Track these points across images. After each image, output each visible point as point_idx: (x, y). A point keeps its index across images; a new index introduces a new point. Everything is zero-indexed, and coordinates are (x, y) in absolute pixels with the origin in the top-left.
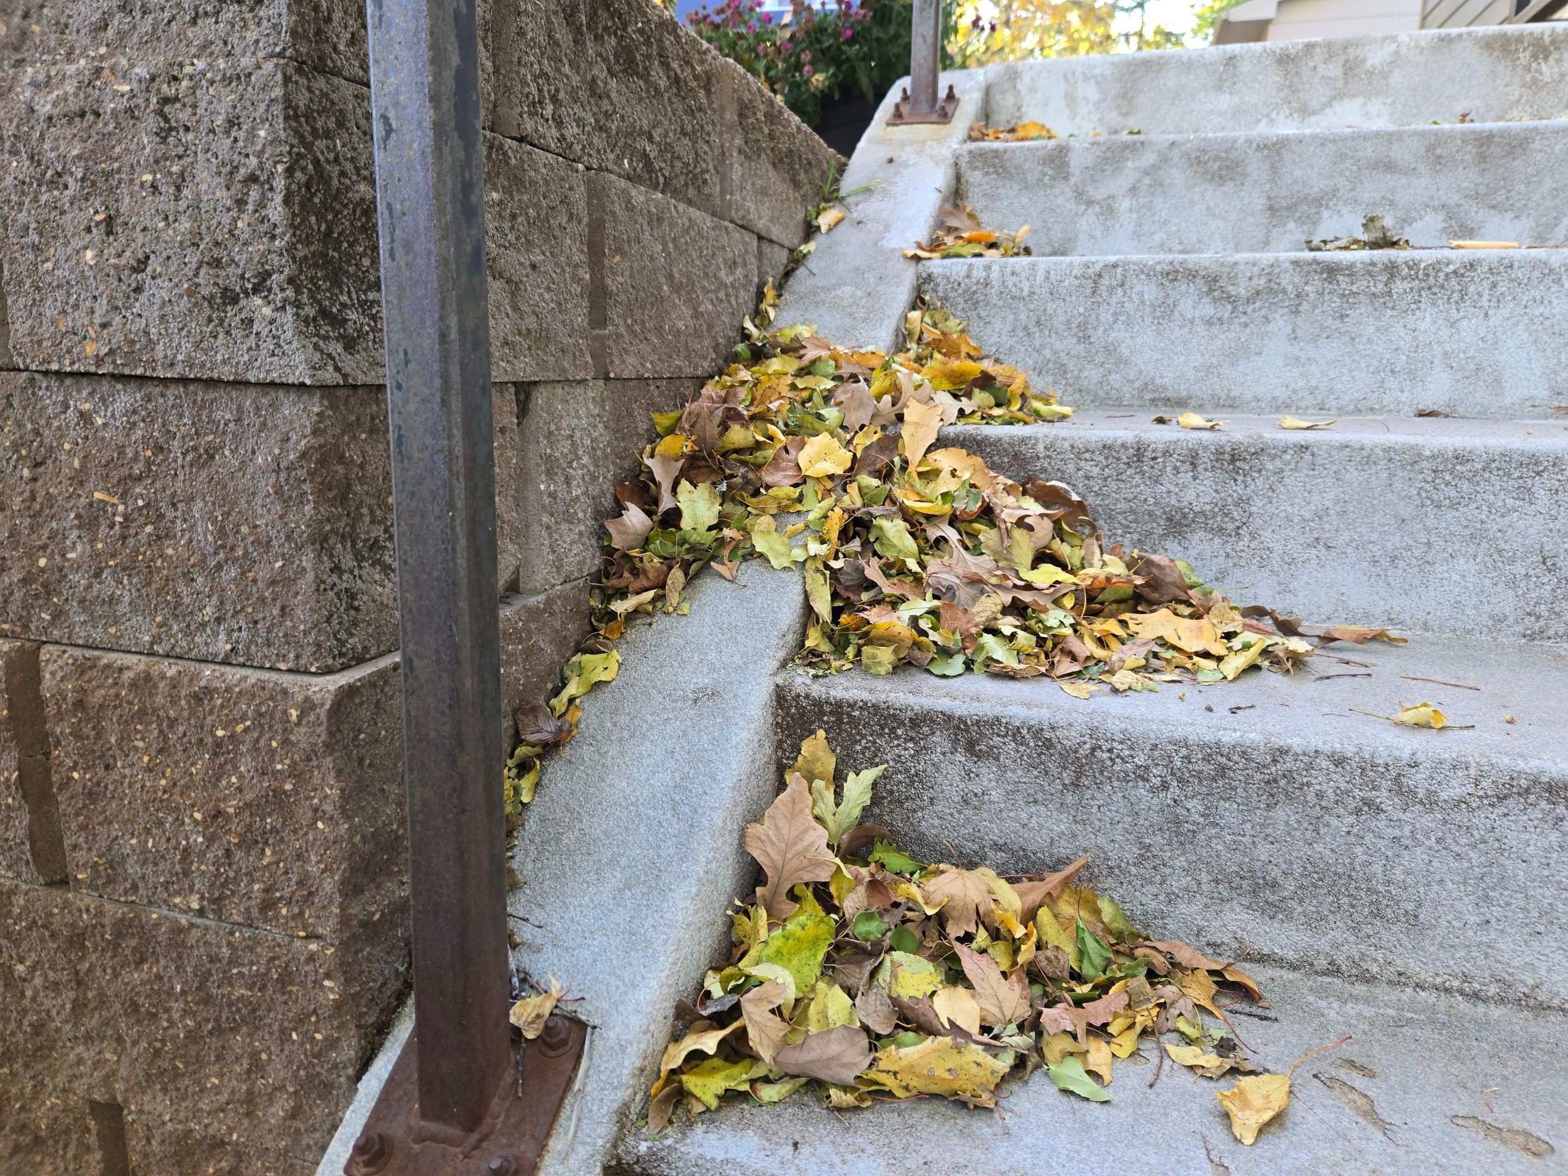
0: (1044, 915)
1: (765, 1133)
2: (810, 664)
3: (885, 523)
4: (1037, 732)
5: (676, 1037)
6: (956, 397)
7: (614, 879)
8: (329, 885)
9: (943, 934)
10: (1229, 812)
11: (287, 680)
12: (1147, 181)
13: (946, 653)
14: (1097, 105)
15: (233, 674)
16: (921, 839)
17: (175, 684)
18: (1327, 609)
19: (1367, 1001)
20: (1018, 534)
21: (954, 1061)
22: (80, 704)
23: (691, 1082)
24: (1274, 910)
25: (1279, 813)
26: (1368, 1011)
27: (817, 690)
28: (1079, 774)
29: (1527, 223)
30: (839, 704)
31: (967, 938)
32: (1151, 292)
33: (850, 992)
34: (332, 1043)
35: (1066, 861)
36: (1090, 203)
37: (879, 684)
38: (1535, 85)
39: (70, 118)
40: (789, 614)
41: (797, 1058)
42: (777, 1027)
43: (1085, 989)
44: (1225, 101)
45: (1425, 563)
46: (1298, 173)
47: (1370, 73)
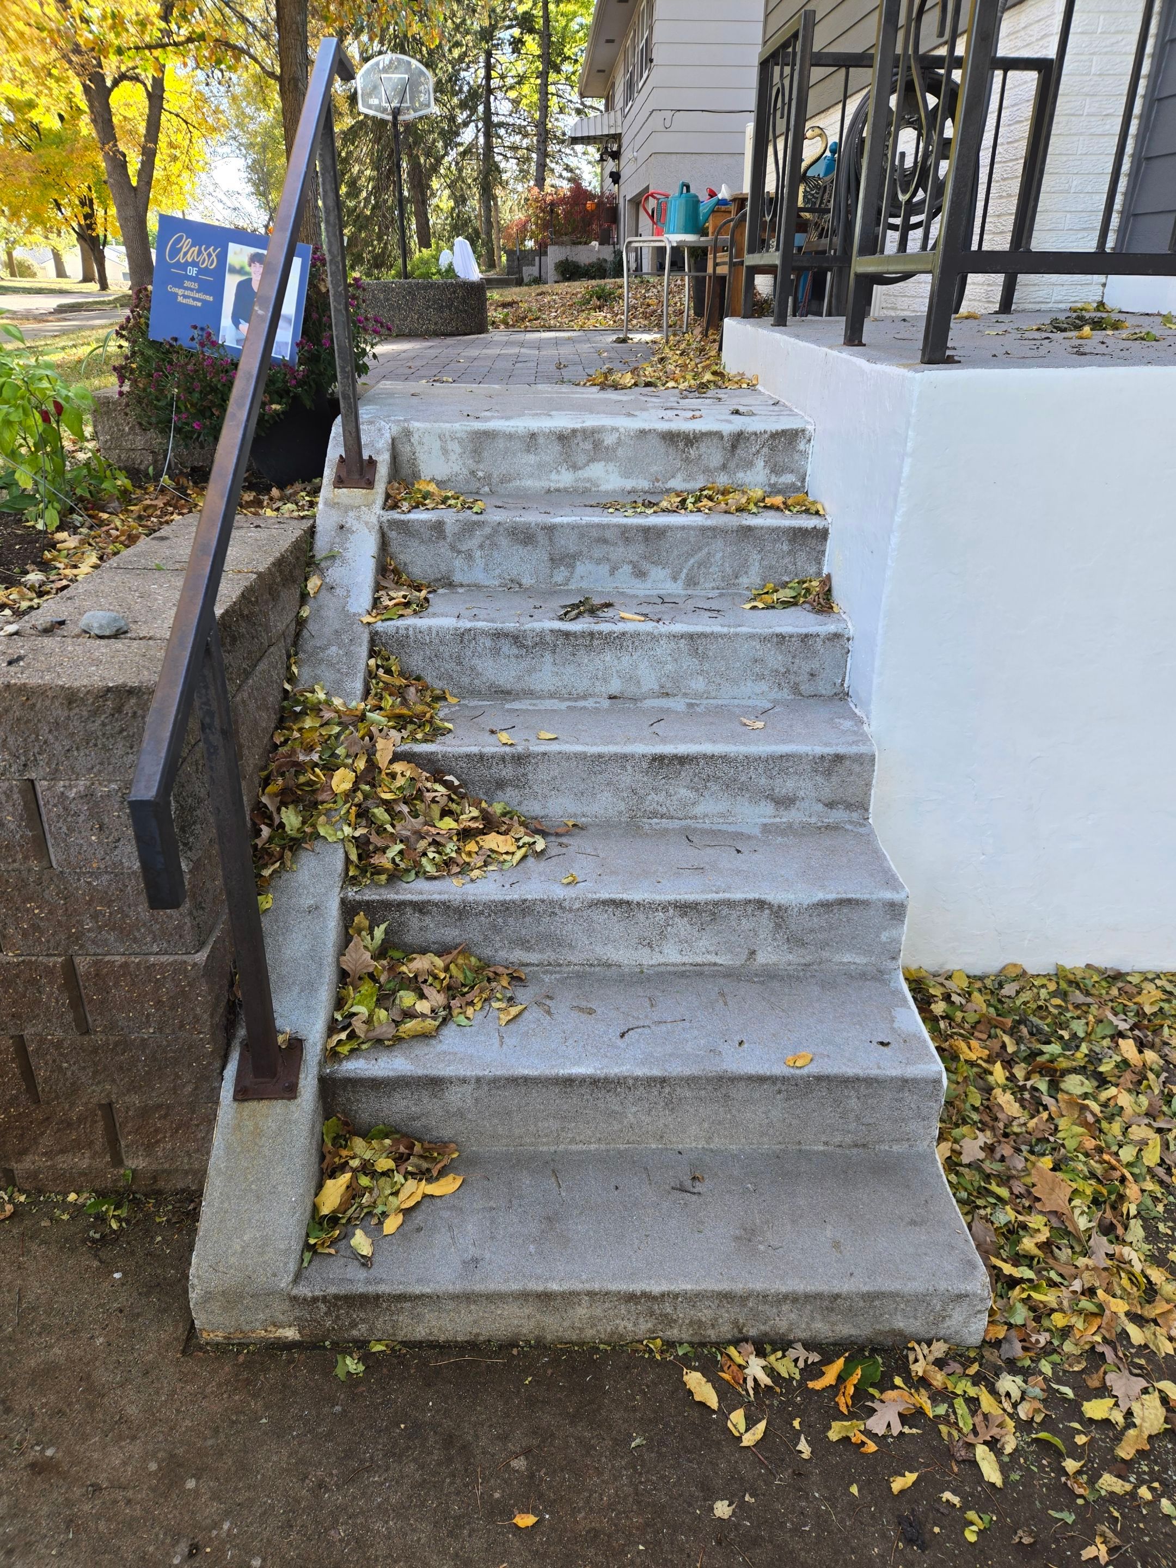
0: (452, 966)
1: (366, 1058)
2: (354, 885)
3: (376, 810)
4: (444, 903)
5: (329, 1036)
6: (399, 730)
7: (296, 989)
8: (205, 1016)
9: (417, 982)
10: (511, 921)
11: (185, 958)
12: (488, 542)
13: (407, 871)
14: (461, 455)
15: (164, 959)
16: (405, 944)
17: (139, 964)
18: (561, 813)
19: (559, 972)
20: (433, 806)
21: (423, 1025)
22: (97, 975)
23: (339, 1049)
24: (529, 949)
25: (527, 919)
26: (558, 976)
27: (358, 897)
28: (461, 914)
29: (668, 571)
30: (368, 902)
31: (426, 981)
32: (488, 643)
33: (387, 1010)
34: (210, 1064)
35: (460, 944)
36: (459, 552)
37: (382, 891)
38: (687, 460)
39: (82, 797)
40: (340, 866)
41: (372, 1035)
42: (364, 1027)
43: (466, 990)
44: (531, 459)
45: (594, 795)
46: (563, 542)
47: (607, 448)
